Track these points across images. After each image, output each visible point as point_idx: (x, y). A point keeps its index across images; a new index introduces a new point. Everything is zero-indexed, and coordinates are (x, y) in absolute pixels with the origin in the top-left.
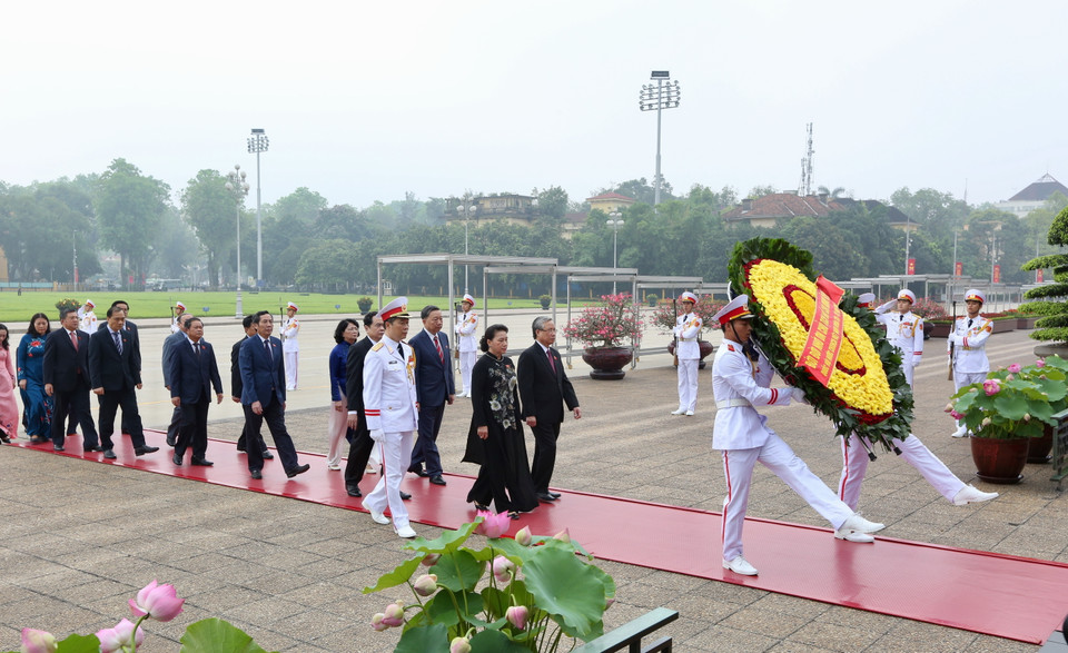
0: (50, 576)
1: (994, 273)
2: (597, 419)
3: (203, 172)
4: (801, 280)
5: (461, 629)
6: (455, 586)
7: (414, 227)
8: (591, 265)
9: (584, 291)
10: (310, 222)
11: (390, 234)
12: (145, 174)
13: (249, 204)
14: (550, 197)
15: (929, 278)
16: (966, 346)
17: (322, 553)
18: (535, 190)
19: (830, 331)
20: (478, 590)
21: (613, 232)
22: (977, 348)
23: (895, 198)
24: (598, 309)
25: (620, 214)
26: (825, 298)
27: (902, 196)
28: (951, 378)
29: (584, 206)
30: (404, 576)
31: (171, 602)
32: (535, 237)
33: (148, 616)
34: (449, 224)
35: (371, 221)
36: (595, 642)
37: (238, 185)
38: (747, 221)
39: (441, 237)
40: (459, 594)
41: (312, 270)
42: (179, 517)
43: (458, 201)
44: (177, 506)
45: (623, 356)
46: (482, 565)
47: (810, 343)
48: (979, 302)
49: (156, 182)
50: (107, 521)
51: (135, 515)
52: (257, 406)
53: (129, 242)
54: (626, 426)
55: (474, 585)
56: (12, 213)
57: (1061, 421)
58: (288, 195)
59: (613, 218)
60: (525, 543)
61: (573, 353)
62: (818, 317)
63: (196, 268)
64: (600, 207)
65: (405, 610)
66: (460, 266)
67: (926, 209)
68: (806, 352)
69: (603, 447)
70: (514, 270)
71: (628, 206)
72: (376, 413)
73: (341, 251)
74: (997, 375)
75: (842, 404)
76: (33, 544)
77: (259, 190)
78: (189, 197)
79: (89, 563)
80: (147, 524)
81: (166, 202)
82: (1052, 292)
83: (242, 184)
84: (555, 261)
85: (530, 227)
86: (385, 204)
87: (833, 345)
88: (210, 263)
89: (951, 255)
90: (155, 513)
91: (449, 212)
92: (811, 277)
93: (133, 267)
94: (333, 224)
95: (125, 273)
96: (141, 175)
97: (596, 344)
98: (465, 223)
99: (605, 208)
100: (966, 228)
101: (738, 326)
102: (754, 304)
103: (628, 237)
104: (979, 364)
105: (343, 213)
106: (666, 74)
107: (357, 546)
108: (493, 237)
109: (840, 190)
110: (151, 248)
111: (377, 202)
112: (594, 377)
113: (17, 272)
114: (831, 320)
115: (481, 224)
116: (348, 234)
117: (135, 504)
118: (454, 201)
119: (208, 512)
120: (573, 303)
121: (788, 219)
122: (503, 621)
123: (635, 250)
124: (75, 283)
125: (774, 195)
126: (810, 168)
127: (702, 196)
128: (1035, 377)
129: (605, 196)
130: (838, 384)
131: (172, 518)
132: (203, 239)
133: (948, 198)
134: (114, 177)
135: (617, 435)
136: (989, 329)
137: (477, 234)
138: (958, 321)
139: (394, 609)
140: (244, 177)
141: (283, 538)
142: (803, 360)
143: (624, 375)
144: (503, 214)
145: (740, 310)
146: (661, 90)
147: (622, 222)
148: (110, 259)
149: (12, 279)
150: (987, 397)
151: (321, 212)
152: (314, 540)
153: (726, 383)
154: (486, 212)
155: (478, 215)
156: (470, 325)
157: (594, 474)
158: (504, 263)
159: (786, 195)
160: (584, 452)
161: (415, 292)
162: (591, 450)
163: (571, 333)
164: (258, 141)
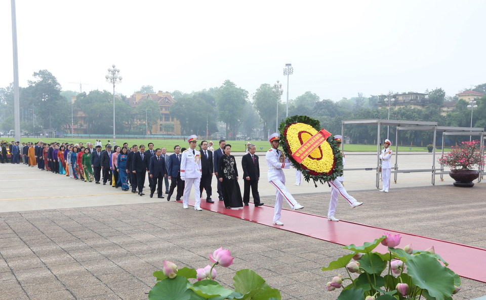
0: (187, 256)
2: (456, 206)
3: (263, 85)
5: (372, 292)
6: (370, 271)
7: (362, 110)
10: (312, 108)
11: (350, 113)
12: (238, 87)
13: (283, 99)
14: (435, 94)
17: (307, 258)
18: (427, 90)
20: (383, 275)
21: (471, 111)
25: (475, 102)
29: (454, 98)
31: (228, 258)
32: (426, 115)
33: (217, 263)
34: (380, 108)
35: (341, 107)
37: (278, 90)
39: (376, 115)
40: (372, 276)
42: (243, 237)
43: (385, 97)
44: (242, 231)
45: (473, 175)
46: (385, 262)
49: (243, 90)
50: (211, 235)
51: (223, 234)
53: (230, 118)
54: (473, 210)
55: (380, 273)
56: (184, 105)
58: (301, 95)
59: (471, 104)
60: (409, 252)
61: (443, 172)
63: (258, 130)
64: (464, 98)
65: (343, 280)
66: (384, 125)
69: (459, 220)
70: (413, 128)
71: (480, 98)
73: (325, 122)
76: (181, 242)
77: (288, 93)
78: (256, 97)
79: (203, 252)
80: (228, 238)
81: (246, 99)
83: (280, 89)
84: (436, 123)
85: (423, 109)
86: (348, 99)
88: (264, 127)
90: (232, 234)
91: (380, 102)
93: (231, 129)
94: (322, 109)
95: (228, 132)
96: (236, 87)
97: (458, 168)
98: (388, 108)
99: (466, 99)
103: (479, 114)
105: (327, 103)
107: (324, 257)
108: (403, 115)
110: (239, 120)
111: (344, 98)
112: (456, 185)
113: (184, 131)
115: (397, 108)
116: (329, 113)
117: (224, 229)
118: (383, 97)
119: (255, 235)
120: (445, 150)
122: (395, 291)
123: (483, 120)
124: (207, 136)
129: (467, 93)
131: (239, 236)
132: (262, 116)
134: (225, 88)
135: (467, 215)
137: (394, 113)
139: (337, 279)
140: (281, 86)
141: (288, 250)
143: (473, 185)
144: (409, 103)
147: (476, 106)
148: (222, 125)
149: (182, 134)
151: (317, 103)
152: (303, 252)
154: (400, 102)
155: (395, 104)
156: (388, 155)
157: (453, 232)
160: (448, 221)
161: (362, 142)
162: (452, 221)
163: (443, 162)
164: (288, 69)
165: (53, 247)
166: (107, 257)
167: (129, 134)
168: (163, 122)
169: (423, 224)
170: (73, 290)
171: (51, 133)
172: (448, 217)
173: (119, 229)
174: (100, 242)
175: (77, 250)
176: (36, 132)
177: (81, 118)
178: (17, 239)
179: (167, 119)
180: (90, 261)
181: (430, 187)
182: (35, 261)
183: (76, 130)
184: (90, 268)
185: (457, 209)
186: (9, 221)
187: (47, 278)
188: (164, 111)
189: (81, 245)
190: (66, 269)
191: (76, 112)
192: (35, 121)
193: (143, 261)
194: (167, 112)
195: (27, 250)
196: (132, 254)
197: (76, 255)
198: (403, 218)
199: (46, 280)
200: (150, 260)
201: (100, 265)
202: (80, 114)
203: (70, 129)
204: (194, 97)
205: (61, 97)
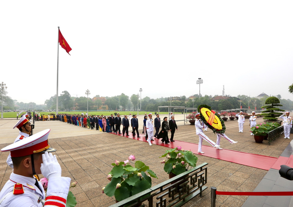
0: (115, 152)
1: (255, 108)
4: (209, 111)
5: (174, 164)
6: (173, 158)
8: (190, 107)
9: (189, 111)
10: (148, 101)
11: (159, 103)
13: (139, 99)
14: (183, 97)
15: (244, 109)
16: (252, 121)
18: (181, 96)
19: (213, 118)
20: (176, 158)
22: (254, 121)
23: (238, 96)
24: (191, 114)
26: (212, 113)
27: (239, 96)
28: (250, 125)
29: (188, 98)
30: (165, 156)
31: (134, 158)
33: (131, 160)
34: (168, 101)
35: (157, 101)
36: (195, 167)
38: (214, 100)
39: (167, 103)
40: (174, 159)
41: (148, 108)
46: (177, 154)
47: (209, 119)
48: (254, 113)
49: (127, 96)
50: (122, 144)
52: (134, 128)
53: (123, 104)
56: (109, 101)
57: (269, 133)
58: (145, 97)
60: (184, 151)
61: (187, 121)
62: (211, 116)
63: (132, 108)
64: (191, 98)
65: (166, 161)
66: (170, 108)
67: (243, 98)
68: (209, 121)
70: (178, 108)
71: (195, 98)
72: (148, 128)
73: (152, 105)
74: (258, 125)
75: (214, 128)
76: (112, 147)
77: (141, 97)
78: (131, 98)
79: (120, 150)
81: (128, 99)
82: (266, 112)
84: (185, 107)
85: (180, 102)
87: (213, 120)
88: (134, 107)
89: (248, 105)
90: (128, 143)
92: (210, 110)
95: (123, 109)
97: (191, 120)
98: (170, 101)
99: (191, 99)
100: (250, 101)
101: (198, 117)
102: (201, 114)
103: (195, 103)
104: (255, 123)
105: (152, 100)
106: (201, 79)
108: (174, 103)
109: (229, 95)
110: (126, 105)
111: (157, 98)
112: (191, 124)
113: (109, 109)
114: (213, 116)
115: (173, 101)
116: (153, 103)
118: (169, 98)
120: (187, 113)
121: (221, 100)
122: (180, 163)
123: (196, 105)
124: (117, 110)
125: (218, 96)
126: (224, 92)
127: (207, 97)
128: (264, 126)
129: (191, 97)
130: (213, 125)
132: (133, 104)
133: (247, 96)
134: (122, 95)
136: (256, 118)
137: (172, 103)
138: (251, 116)
139: (164, 160)
140: (139, 95)
142: (208, 122)
144: (176, 100)
145: (199, 115)
146: (200, 81)
147: (194, 101)
148: (121, 107)
150: (256, 129)
153: (197, 125)
155: (172, 100)
157: (192, 140)
158: (176, 107)
159: (220, 96)
160: (190, 136)
161: (163, 111)
162: (191, 136)
163: (187, 118)
164: (141, 90)
165: (72, 150)
166: (90, 153)
167: (92, 110)
168: (103, 106)
169: (183, 138)
170: (80, 165)
171: (67, 110)
172: (190, 135)
173: (92, 143)
174: (87, 148)
175: (80, 151)
176: (62, 110)
177: (77, 105)
178: (60, 147)
179: (104, 105)
180: (84, 154)
181: (184, 125)
182: (67, 155)
183: (75, 109)
184: (85, 157)
185: (192, 132)
186: (57, 141)
187: (72, 161)
188: (103, 103)
189: (81, 149)
190: (77, 158)
191: (75, 103)
192: (62, 106)
193: (101, 154)
194: (104, 103)
195: (64, 151)
196: (98, 152)
197: (80, 153)
198: (178, 136)
199: (71, 162)
200: (103, 153)
201: (88, 156)
202: (77, 104)
203: (73, 109)
204: (112, 98)
205: (71, 99)
